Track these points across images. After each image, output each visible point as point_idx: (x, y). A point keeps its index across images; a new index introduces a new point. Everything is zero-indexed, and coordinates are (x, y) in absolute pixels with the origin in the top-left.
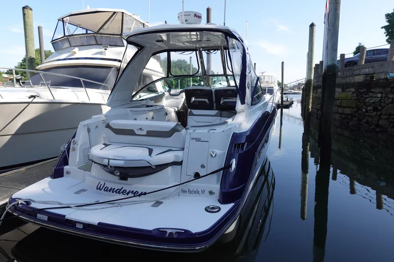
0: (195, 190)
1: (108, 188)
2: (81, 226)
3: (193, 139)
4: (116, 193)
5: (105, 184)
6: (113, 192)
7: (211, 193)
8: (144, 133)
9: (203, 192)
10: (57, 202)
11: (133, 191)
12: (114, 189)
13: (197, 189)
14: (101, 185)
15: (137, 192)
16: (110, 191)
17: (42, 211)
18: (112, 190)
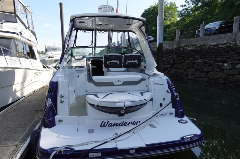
0: (162, 114)
1: (112, 124)
2: (134, 151)
3: (155, 84)
4: (119, 126)
5: (108, 122)
6: (116, 126)
7: (171, 114)
8: (121, 83)
9: (166, 114)
10: (94, 141)
11: (132, 122)
12: (118, 123)
13: (163, 113)
14: (105, 123)
15: (134, 122)
16: (114, 125)
17: (92, 150)
18: (116, 125)
